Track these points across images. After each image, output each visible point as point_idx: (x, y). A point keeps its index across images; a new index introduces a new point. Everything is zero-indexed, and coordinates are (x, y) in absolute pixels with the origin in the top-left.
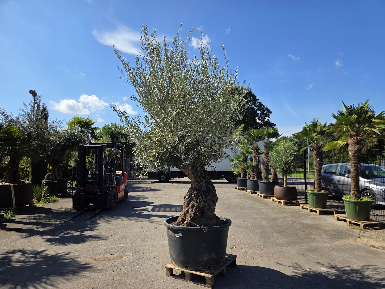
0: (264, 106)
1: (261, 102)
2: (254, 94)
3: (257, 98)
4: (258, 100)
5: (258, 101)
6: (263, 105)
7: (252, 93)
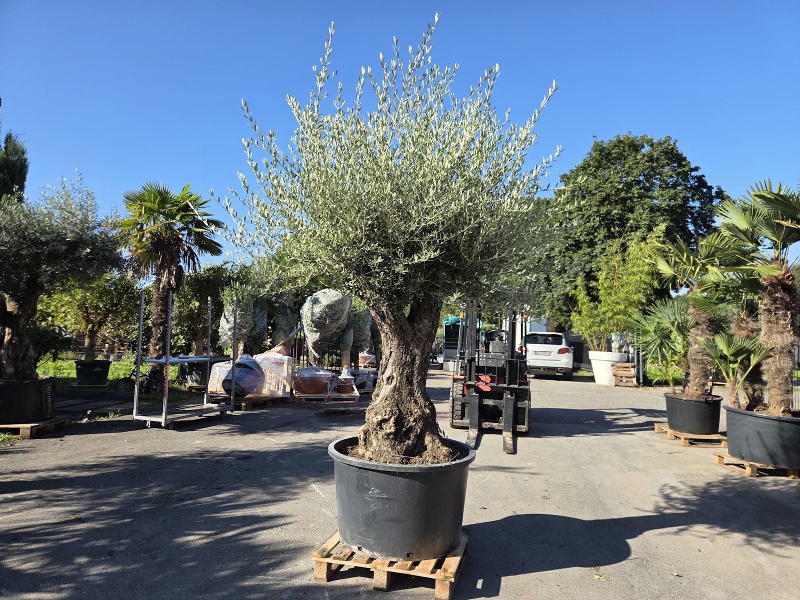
0: (710, 188)
1: (703, 176)
2: (684, 156)
3: (692, 166)
4: (696, 169)
5: (694, 174)
6: (709, 184)
7: (677, 151)
